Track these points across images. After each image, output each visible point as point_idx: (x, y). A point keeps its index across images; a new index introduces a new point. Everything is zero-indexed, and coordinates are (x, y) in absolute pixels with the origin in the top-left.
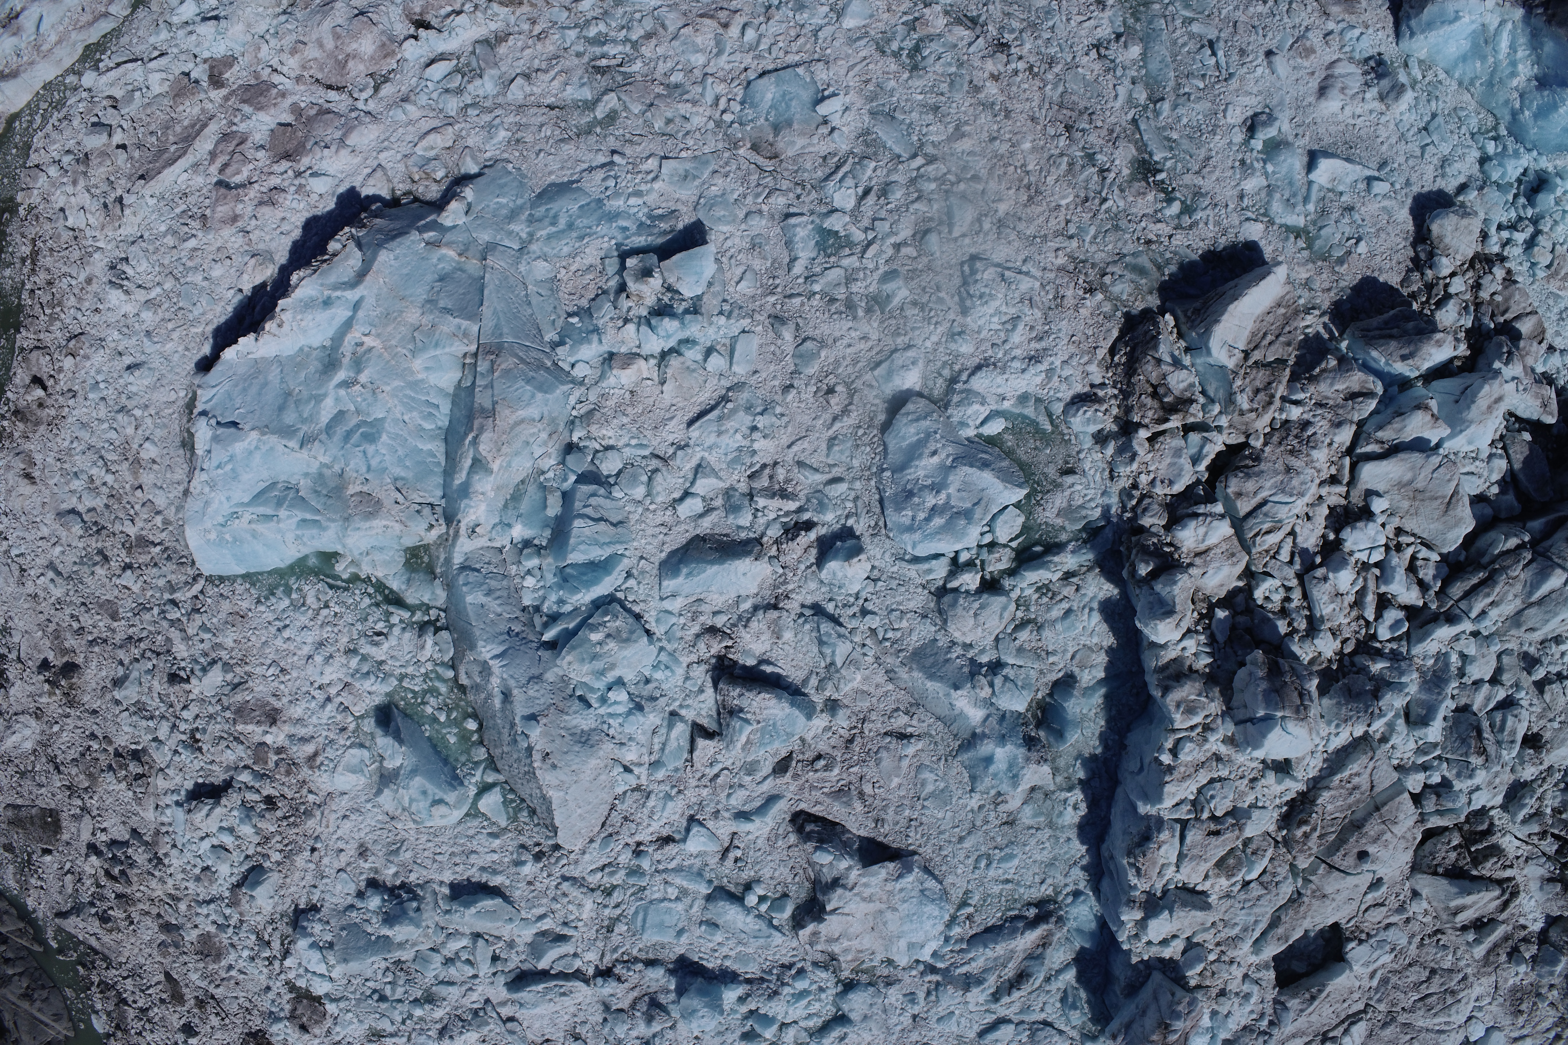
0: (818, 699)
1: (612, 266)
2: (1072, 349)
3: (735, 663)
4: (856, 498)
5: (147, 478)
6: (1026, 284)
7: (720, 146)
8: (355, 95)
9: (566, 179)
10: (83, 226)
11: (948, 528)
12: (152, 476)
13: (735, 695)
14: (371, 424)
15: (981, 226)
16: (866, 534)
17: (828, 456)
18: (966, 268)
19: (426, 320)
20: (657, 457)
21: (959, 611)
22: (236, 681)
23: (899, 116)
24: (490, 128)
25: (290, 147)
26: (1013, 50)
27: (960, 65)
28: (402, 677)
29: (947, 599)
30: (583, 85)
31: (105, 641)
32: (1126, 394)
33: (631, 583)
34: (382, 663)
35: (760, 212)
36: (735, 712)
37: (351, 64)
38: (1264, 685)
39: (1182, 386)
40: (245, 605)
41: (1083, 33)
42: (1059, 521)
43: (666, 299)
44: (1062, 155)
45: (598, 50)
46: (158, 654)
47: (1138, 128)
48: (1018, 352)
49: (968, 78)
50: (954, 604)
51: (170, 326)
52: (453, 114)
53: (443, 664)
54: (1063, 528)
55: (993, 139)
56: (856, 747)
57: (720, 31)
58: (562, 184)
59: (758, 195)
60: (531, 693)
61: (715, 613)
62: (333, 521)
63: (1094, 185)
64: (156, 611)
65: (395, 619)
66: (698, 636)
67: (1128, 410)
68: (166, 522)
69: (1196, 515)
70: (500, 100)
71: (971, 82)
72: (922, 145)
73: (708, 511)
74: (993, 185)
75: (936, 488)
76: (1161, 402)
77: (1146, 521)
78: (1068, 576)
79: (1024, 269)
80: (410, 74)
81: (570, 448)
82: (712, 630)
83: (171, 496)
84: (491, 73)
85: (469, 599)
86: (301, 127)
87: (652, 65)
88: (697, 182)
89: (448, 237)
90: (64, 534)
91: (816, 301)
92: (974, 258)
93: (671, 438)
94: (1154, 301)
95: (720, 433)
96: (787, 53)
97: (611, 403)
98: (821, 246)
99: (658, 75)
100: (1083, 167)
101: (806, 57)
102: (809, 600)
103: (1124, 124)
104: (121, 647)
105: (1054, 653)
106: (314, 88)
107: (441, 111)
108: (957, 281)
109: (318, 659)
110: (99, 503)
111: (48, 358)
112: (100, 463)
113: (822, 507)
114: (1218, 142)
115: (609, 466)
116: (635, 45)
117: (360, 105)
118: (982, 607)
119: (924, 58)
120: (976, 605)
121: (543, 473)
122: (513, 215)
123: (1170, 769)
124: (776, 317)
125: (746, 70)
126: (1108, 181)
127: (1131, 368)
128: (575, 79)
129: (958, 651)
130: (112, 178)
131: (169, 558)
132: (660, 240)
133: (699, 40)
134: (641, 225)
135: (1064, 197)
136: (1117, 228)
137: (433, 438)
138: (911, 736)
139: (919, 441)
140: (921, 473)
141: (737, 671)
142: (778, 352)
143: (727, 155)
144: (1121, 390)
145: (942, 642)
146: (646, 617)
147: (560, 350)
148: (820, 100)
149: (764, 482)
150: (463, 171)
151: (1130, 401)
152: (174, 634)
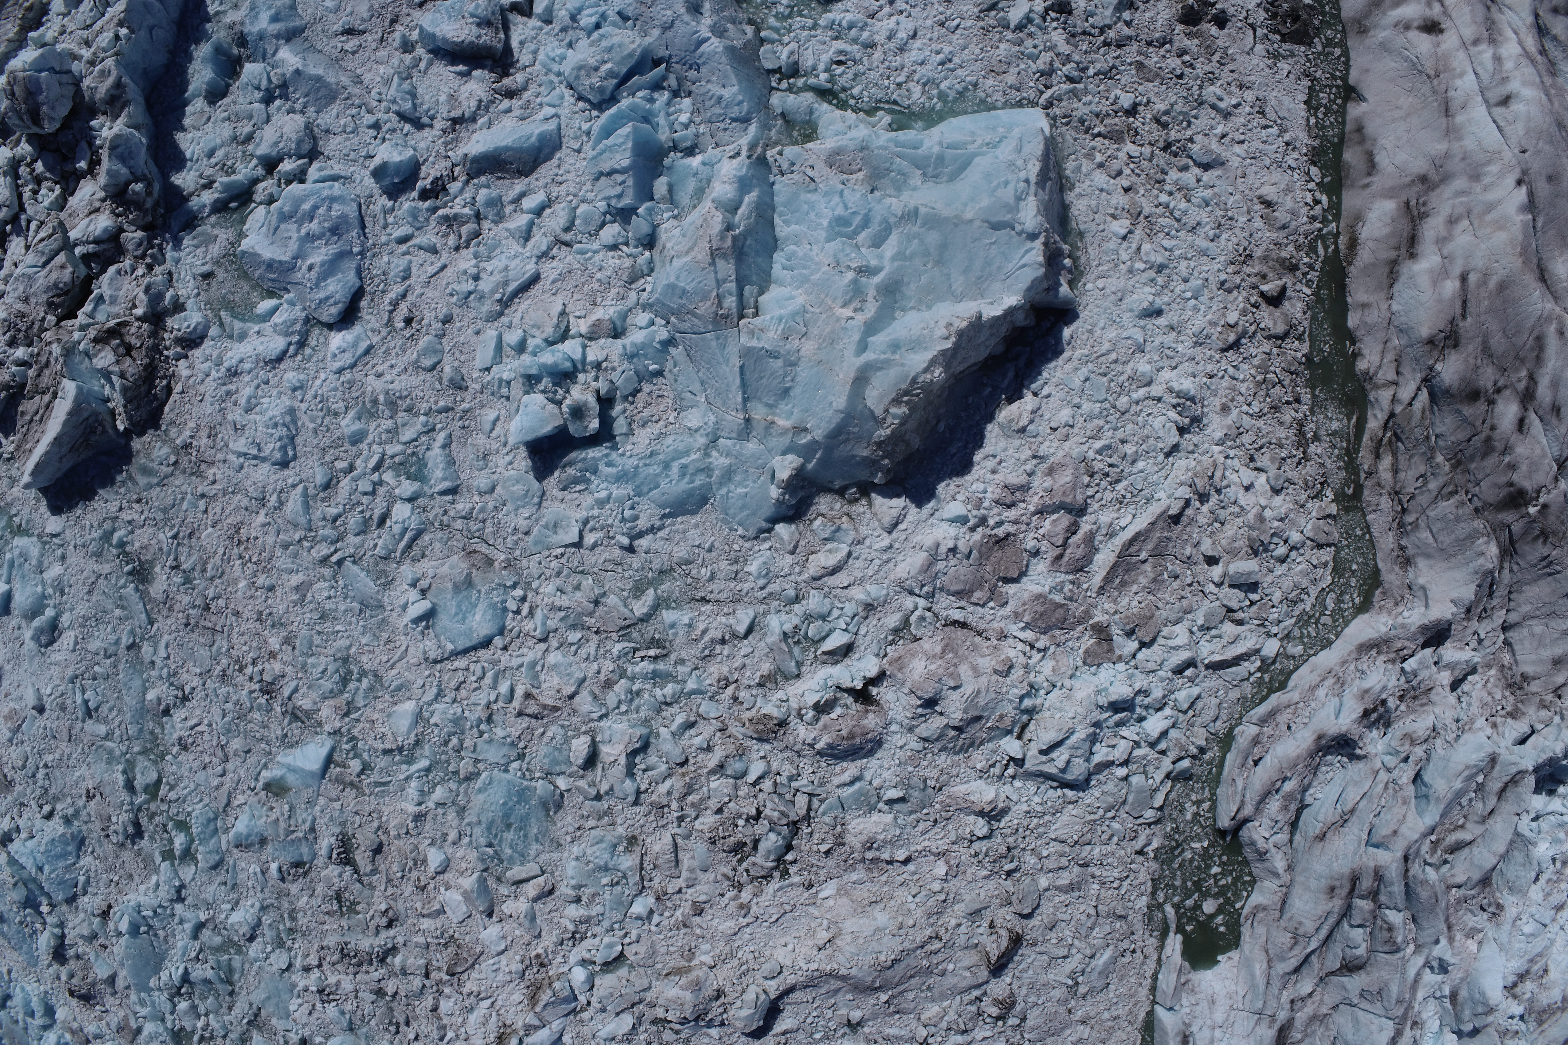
0: (420, 51)
1: (620, 426)
2: (202, 389)
3: (491, 71)
4: (385, 227)
5: (1120, 199)
6: (240, 444)
7: (524, 563)
8: (928, 614)
9: (679, 519)
10: (1243, 470)
11: (298, 202)
12: (1114, 202)
13: (486, 37)
14: (841, 235)
15: (279, 497)
16: (377, 196)
17: (410, 262)
18: (290, 453)
19: (794, 343)
20: (568, 244)
21: (294, 137)
22: (993, 13)
23: (356, 605)
24: (769, 575)
25: (997, 554)
26: (257, 687)
27: (304, 666)
28: (815, 27)
29: (306, 147)
30: (673, 626)
31: (1149, 44)
32: (156, 350)
33: (585, 126)
34: (836, 38)
35: (481, 494)
36: (485, 23)
37: (938, 649)
38: (41, 98)
39: (103, 354)
40: (990, 82)
41: (198, 712)
42: (216, 231)
43: (560, 392)
44: (212, 579)
45: (661, 666)
46: (1084, 33)
47: (148, 615)
48: (247, 378)
49: (297, 653)
50: (299, 142)
51: (1113, 356)
52: (812, 592)
53: (772, 42)
54: (213, 227)
55: (271, 589)
56: (389, 17)
57: (535, 692)
58: (683, 514)
59: (483, 510)
60: (669, 12)
61: (509, 111)
62: (881, 148)
63: (184, 550)
64: (1091, 72)
65: (824, 76)
66: (525, 89)
67: (154, 334)
68: (1090, 156)
69: (96, 242)
70: (761, 609)
71: (294, 648)
72: (334, 577)
73: (517, 200)
74: (270, 540)
75: (310, 238)
76: (123, 341)
77: (140, 234)
78: (209, 185)
79: (242, 460)
80: (869, 638)
81: (650, 242)
82: (510, 94)
83: (1088, 183)
84: (773, 637)
85: (735, 89)
86: (987, 576)
87: (602, 651)
88: (543, 521)
89: (786, 441)
90: (1215, 146)
91: (424, 407)
92: (284, 464)
93: (555, 263)
94: (136, 444)
95: (506, 269)
96: (467, 669)
97: (614, 291)
98: (422, 463)
99: (595, 638)
100: (193, 569)
101: (448, 665)
102: (426, 132)
103: (160, 619)
104: (1129, 38)
105: (224, 120)
106: (982, 626)
107: (827, 596)
108: (299, 441)
109: (902, 35)
110: (1173, 175)
111: (1262, 326)
112: (1177, 214)
113: (414, 214)
114: (82, 609)
115: (611, 232)
116: (623, 674)
117: (922, 602)
118: (277, 143)
119: (337, 671)
120: (281, 145)
121: (675, 217)
122: (728, 475)
123: (121, 24)
124: (460, 388)
125: (505, 648)
126: (172, 557)
127: (150, 372)
128: (681, 632)
129: (298, 106)
130: (1217, 525)
131: (1082, 121)
132: (574, 455)
133: (556, 680)
134: (595, 472)
135: (209, 535)
136: (165, 511)
137: (787, 239)
138: (342, 34)
139: (325, 279)
140: (324, 250)
141: (489, 63)
142: (457, 355)
143: (518, 553)
144: (161, 354)
145: (311, 111)
146: (572, 100)
147: (663, 334)
148: (429, 616)
149: (465, 230)
150: (793, 527)
151: (149, 342)
152: (1065, 49)
